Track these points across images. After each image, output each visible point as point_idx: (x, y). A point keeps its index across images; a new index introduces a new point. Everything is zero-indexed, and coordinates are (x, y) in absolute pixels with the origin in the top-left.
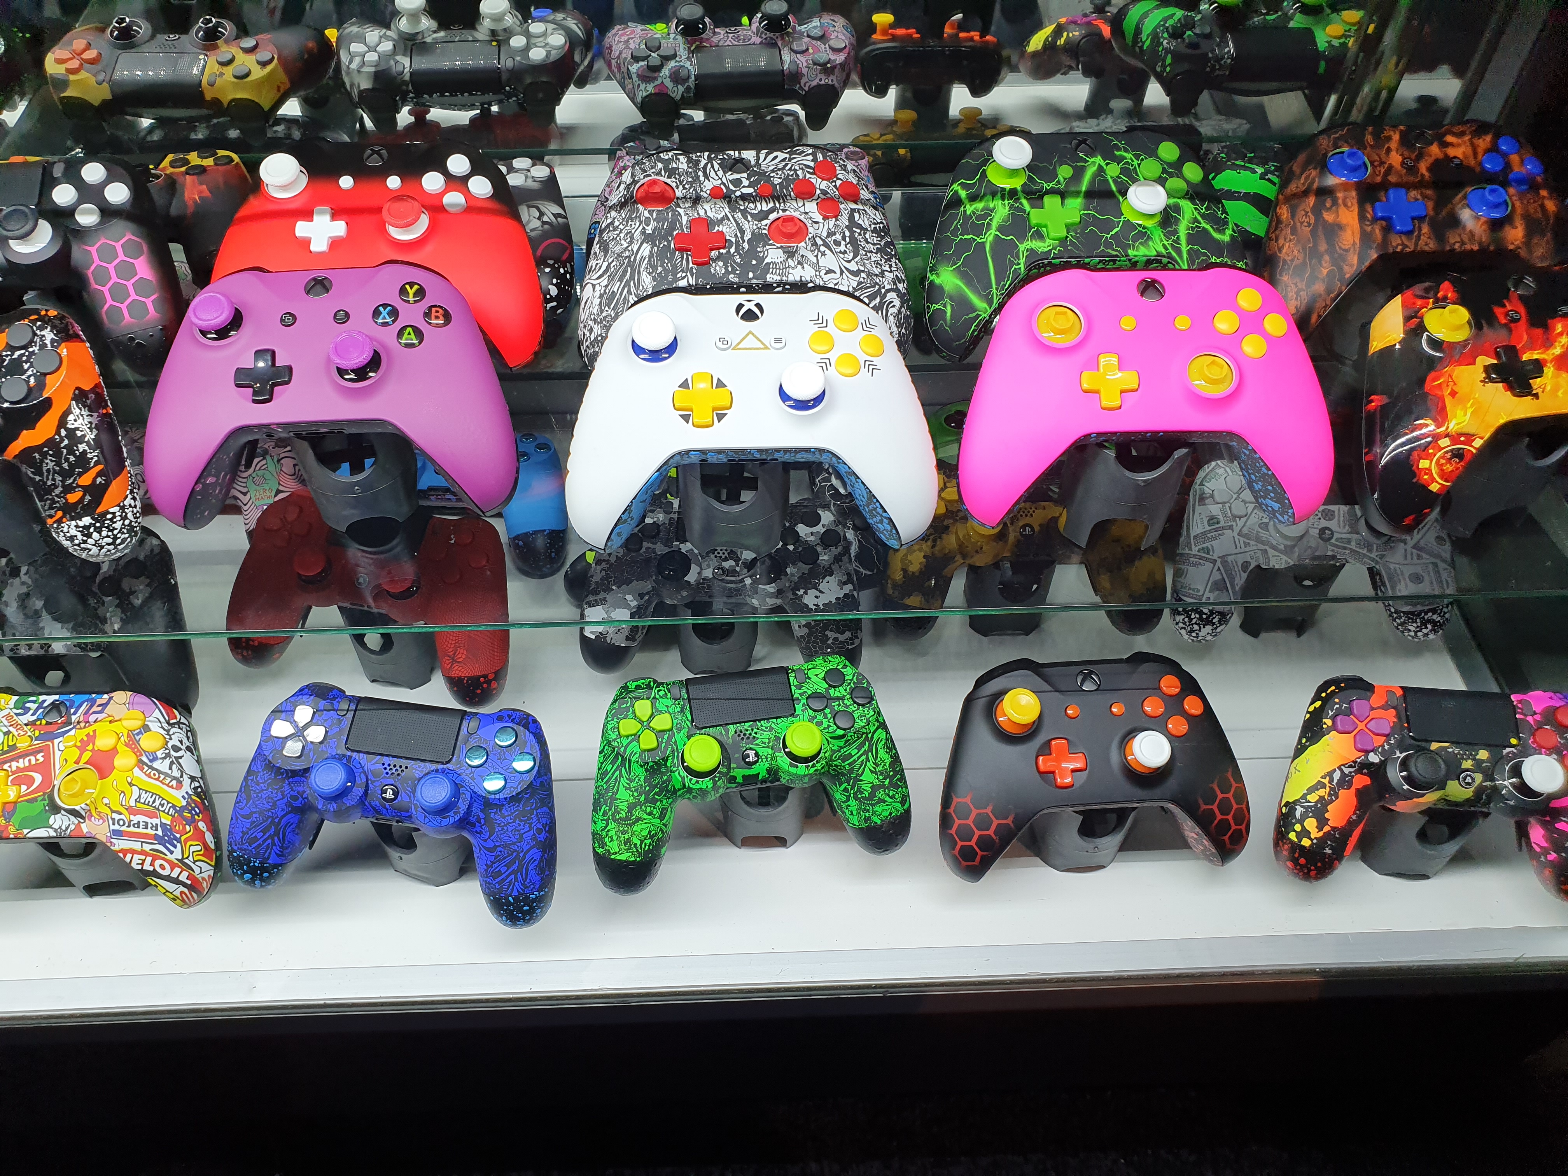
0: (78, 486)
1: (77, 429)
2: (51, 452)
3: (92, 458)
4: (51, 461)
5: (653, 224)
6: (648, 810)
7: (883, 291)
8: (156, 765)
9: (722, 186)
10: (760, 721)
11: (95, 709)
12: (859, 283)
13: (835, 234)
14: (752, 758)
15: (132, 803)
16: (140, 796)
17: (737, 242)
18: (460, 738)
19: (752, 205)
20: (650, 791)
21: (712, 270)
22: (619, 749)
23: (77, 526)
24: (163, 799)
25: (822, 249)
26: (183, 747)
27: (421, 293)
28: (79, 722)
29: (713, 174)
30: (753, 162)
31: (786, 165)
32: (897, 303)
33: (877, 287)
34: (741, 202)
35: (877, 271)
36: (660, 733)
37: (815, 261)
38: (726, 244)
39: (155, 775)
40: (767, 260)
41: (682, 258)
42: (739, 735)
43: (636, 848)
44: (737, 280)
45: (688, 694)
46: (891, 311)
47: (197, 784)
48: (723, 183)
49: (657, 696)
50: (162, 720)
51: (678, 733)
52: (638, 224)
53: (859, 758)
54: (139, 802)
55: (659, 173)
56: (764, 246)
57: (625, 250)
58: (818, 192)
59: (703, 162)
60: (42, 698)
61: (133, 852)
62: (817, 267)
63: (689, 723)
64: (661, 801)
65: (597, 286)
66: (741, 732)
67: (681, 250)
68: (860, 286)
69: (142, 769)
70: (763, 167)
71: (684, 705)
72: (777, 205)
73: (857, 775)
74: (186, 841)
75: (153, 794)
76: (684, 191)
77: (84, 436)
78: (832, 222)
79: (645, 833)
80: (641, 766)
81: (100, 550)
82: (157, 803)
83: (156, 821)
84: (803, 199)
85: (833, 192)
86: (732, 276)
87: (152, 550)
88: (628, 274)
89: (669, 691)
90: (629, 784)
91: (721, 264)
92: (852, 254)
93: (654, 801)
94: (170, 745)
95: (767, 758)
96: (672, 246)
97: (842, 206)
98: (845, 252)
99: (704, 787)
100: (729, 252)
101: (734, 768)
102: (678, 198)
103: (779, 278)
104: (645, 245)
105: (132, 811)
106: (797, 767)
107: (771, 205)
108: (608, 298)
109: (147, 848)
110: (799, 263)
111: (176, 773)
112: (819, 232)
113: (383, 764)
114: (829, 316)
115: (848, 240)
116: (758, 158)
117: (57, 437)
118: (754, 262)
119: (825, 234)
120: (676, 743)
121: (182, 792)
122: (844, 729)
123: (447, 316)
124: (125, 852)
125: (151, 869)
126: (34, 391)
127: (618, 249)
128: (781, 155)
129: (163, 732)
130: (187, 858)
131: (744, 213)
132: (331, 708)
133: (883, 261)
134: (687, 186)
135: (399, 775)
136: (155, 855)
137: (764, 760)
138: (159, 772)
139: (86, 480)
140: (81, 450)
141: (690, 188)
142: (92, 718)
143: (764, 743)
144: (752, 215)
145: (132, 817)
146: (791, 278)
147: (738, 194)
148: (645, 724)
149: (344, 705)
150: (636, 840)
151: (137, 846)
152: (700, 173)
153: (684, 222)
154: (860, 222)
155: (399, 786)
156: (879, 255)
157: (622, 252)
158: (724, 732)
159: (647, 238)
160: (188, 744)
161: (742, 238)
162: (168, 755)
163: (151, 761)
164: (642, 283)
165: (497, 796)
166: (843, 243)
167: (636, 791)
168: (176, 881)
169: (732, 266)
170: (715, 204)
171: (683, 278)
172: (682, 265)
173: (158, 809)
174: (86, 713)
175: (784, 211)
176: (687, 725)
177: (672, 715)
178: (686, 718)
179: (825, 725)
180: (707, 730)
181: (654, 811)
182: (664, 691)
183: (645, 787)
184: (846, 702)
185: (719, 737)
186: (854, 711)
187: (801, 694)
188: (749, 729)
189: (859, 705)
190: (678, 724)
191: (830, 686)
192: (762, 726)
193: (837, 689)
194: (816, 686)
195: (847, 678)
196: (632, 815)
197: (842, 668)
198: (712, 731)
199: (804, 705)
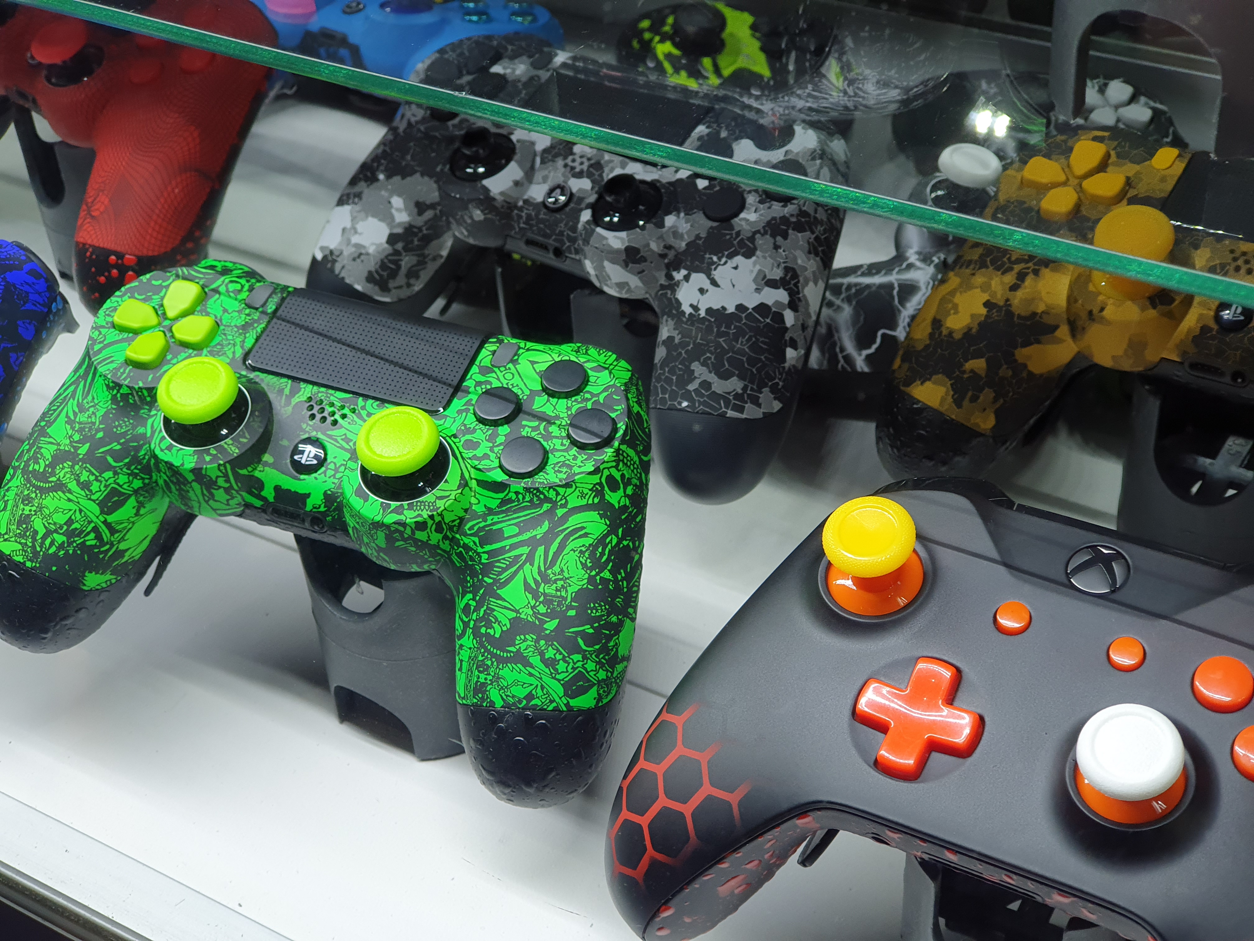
6: (84, 476)
10: (366, 397)
20: (102, 442)
36: (175, 345)
42: (311, 408)
43: (34, 540)
49: (222, 289)
53: (513, 547)
63: (239, 353)
64: (116, 473)
66: (321, 402)
71: (255, 321)
73: (496, 581)
79: (61, 519)
80: (108, 386)
89: (251, 289)
90: (75, 414)
93: (102, 466)
95: (336, 470)
99: (177, 463)
101: (266, 464)
106: (366, 499)
122: (511, 474)
137: (330, 473)
143: (347, 440)
148: (167, 323)
150: (38, 525)
167: (80, 431)
176: (234, 353)
177: (222, 327)
178: (243, 341)
179: (479, 452)
180: (263, 376)
181: (95, 487)
182: (243, 287)
183: (98, 430)
184: (554, 429)
185: (272, 396)
186: (554, 450)
187: (478, 384)
188: (338, 404)
189: (574, 443)
190: (218, 344)
191: (545, 390)
192: (363, 408)
193: (554, 401)
194: (517, 380)
195: (588, 388)
196: (53, 474)
197: (591, 369)
198: (267, 382)
199: (468, 403)
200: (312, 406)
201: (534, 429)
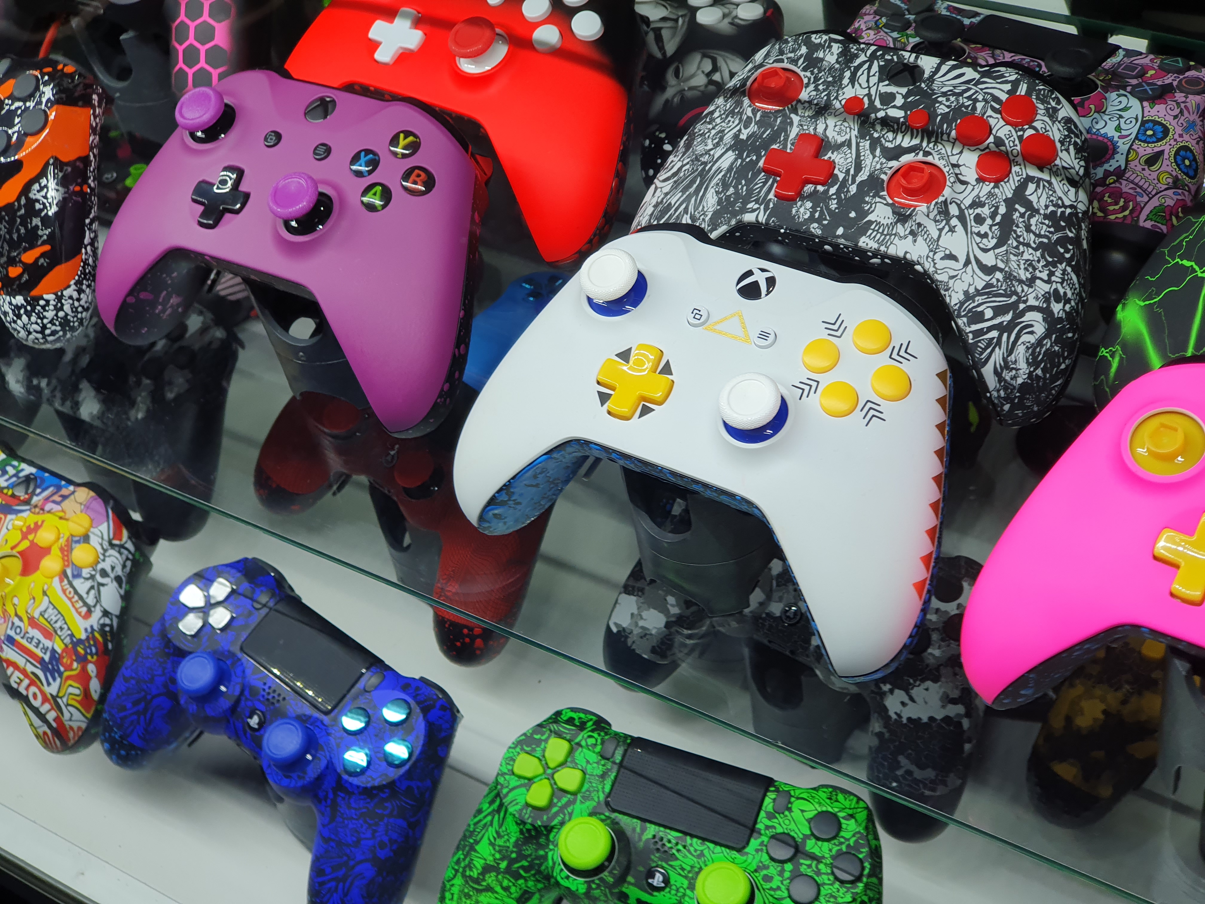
0: (20, 261)
1: (38, 201)
2: (7, 218)
3: (41, 236)
4: (5, 227)
5: (753, 128)
6: (505, 883)
7: (1022, 306)
8: (77, 583)
9: (866, 100)
10: (692, 836)
11: (56, 498)
12: (988, 285)
13: (982, 205)
14: (657, 880)
15: (36, 615)
16: (45, 611)
17: (845, 180)
18: (354, 691)
19: (890, 135)
20: (515, 861)
21: (794, 211)
22: (502, 788)
23: (10, 303)
24: (66, 623)
25: (954, 222)
26: (112, 575)
27: (414, 147)
28: (36, 506)
29: (863, 79)
30: (926, 75)
31: (969, 89)
32: (1040, 329)
33: (1014, 298)
34: (878, 128)
35: (1024, 275)
36: (558, 792)
37: (935, 237)
38: (829, 177)
39: (70, 593)
40: (870, 217)
41: (765, 183)
44: (819, 232)
45: (624, 756)
46: (1025, 338)
47: (107, 621)
48: (869, 95)
49: (583, 743)
50: (106, 537)
51: (582, 802)
52: (737, 122)
54: (43, 616)
55: (794, 61)
56: (874, 197)
57: (707, 152)
58: (991, 139)
59: (862, 58)
60: (23, 466)
61: (16, 667)
62: (934, 245)
63: (602, 797)
64: (526, 880)
65: (659, 190)
66: (662, 839)
67: (769, 172)
68: (988, 290)
69: (61, 581)
70: (935, 86)
71: (609, 770)
72: (924, 144)
74: (69, 678)
75: (59, 613)
76: (814, 93)
77: (41, 210)
78: (987, 187)
80: (517, 823)
81: (28, 336)
82: (57, 625)
83: (48, 643)
84: (964, 145)
85: (1012, 144)
86: (815, 225)
87: (210, 343)
88: (695, 186)
89: (603, 742)
90: (495, 839)
91: (809, 204)
92: (994, 241)
93: (516, 876)
94: (99, 567)
95: (677, 890)
96: (761, 164)
97: (1015, 169)
98: (985, 236)
99: (573, 888)
100: (827, 191)
101: (630, 884)
102: (799, 101)
103: (875, 246)
104: (730, 153)
105: (33, 623)
107: (916, 141)
108: (663, 208)
109: (30, 668)
110: (912, 233)
111: (91, 600)
112: (961, 197)
113: (265, 684)
114: (851, 323)
115: (998, 219)
116: (938, 69)
117: (16, 204)
118: (853, 215)
119: (968, 202)
120: (571, 815)
121: (87, 624)
123: (430, 183)
124: (10, 663)
125: (24, 693)
126: (12, 148)
127: (700, 149)
128: (970, 73)
129: (100, 550)
130: (61, 698)
131: (875, 143)
132: (249, 593)
133: (1043, 263)
134: (821, 87)
135: (273, 703)
136: (34, 680)
137: (673, 892)
138: (76, 592)
139: (29, 257)
140: (34, 224)
141: (824, 90)
142: (48, 506)
143: (683, 869)
144: (885, 150)
145: (30, 629)
146: (892, 251)
147: (881, 114)
148: (549, 771)
149: (264, 598)
151: (21, 661)
152: (848, 74)
153: (793, 135)
154: (1033, 198)
155: (268, 716)
156: (1038, 254)
157: (702, 155)
158: (638, 830)
159: (738, 145)
160: (120, 573)
161: (854, 177)
162: (92, 577)
163: (74, 576)
164: (704, 203)
165: (351, 779)
166: (989, 221)
167: (500, 852)
168: (42, 717)
169: (822, 212)
170: (845, 121)
171: (754, 211)
172: (759, 192)
173: (56, 632)
174: (47, 500)
175: (927, 154)
176: (598, 797)
177: (587, 776)
178: (603, 788)
179: (774, 884)
180: (620, 816)
181: (513, 889)
182: (596, 740)
183: (512, 852)
184: (822, 867)
185: (629, 833)
186: (824, 884)
187: (767, 827)
188: (674, 841)
189: (837, 879)
190: (587, 791)
191: (813, 834)
192: (691, 845)
193: (820, 843)
194: (793, 826)
195: (842, 834)
196: (484, 880)
197: (844, 818)
198: (625, 821)
199: (762, 844)
200: (656, 842)
201: (810, 866)
